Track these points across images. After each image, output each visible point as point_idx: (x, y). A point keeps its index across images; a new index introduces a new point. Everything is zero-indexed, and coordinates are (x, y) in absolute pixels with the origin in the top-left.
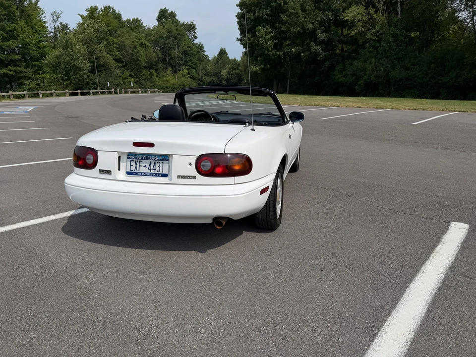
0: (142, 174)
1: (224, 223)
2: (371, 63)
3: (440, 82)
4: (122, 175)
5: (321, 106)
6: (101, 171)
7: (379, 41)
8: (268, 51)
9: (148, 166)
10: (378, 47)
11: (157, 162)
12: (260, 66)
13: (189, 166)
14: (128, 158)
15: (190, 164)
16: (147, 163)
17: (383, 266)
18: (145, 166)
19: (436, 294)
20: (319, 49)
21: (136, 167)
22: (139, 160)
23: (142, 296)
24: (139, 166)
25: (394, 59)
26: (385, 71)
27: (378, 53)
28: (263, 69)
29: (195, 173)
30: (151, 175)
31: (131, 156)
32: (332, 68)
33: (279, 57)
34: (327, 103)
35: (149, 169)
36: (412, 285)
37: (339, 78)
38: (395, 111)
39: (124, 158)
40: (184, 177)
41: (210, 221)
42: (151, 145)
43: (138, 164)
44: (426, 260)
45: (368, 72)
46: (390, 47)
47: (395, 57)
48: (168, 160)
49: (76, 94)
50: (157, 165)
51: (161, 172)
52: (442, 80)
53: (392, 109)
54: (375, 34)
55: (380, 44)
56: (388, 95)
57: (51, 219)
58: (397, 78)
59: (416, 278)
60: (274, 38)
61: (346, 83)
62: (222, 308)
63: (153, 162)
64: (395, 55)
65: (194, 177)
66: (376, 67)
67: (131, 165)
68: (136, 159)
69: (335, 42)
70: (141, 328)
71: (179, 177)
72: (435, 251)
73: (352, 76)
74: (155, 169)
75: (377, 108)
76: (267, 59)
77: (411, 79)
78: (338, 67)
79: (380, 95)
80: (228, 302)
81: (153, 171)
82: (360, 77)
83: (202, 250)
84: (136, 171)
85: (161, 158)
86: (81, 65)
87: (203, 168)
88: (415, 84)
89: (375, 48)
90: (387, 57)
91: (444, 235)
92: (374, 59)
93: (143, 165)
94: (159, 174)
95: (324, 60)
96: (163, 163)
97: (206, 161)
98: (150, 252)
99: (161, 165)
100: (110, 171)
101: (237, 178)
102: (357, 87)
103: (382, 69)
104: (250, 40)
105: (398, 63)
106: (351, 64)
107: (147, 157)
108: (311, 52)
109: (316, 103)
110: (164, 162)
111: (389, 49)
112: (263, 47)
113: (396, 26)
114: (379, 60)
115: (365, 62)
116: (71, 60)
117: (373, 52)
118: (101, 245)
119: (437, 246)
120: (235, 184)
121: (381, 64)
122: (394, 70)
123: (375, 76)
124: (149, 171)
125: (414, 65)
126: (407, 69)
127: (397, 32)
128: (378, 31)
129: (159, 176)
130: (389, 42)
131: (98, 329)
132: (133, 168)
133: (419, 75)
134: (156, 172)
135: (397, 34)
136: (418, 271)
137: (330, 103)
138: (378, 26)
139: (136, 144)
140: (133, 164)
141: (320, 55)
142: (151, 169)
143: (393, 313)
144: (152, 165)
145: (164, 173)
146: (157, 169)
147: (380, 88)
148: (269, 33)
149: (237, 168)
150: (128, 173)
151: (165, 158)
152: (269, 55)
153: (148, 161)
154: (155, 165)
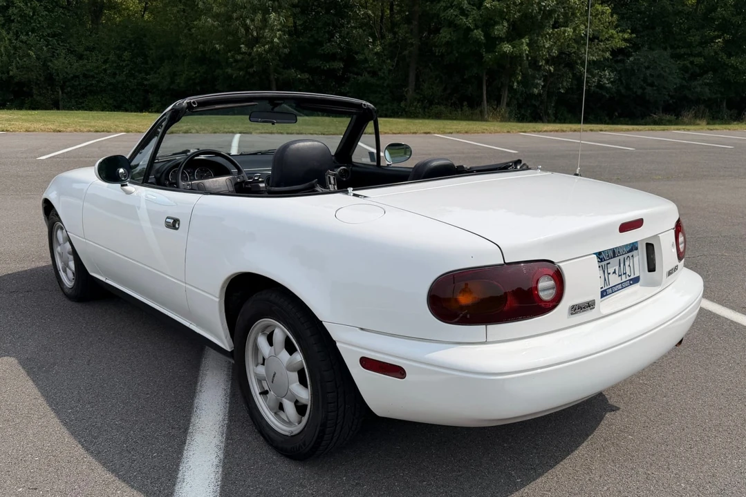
0: (613, 291)
3: (146, 83)
6: (577, 309)
9: (617, 271)
11: (626, 256)
18: (614, 272)
21: (605, 280)
24: (608, 275)
29: (677, 262)
30: (623, 286)
35: (619, 276)
42: (637, 224)
46: (34, 9)
47: (49, 31)
48: (637, 250)
50: (627, 263)
51: (633, 277)
52: (146, 80)
56: (56, 105)
58: (67, 73)
63: (622, 259)
64: (48, 27)
65: (677, 269)
66: (15, 48)
68: (601, 261)
74: (626, 273)
77: (93, 77)
81: (624, 279)
84: (606, 288)
85: (629, 248)
87: (680, 248)
88: (101, 84)
90: (33, 31)
93: (611, 271)
94: (630, 282)
96: (632, 256)
99: (631, 261)
100: (593, 301)
103: (31, 53)
107: (613, 252)
110: (635, 253)
111: (34, 15)
122: (53, 56)
124: (620, 281)
125: (88, 49)
126: (80, 57)
129: (631, 284)
132: (602, 283)
133: (105, 70)
134: (628, 278)
142: (621, 275)
144: (622, 265)
145: (635, 276)
146: (628, 273)
147: (35, 91)
151: (634, 245)
153: (616, 259)
154: (624, 264)
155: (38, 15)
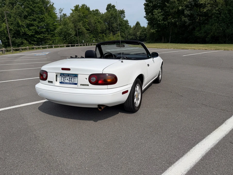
0: (66, 83)
1: (102, 108)
2: (215, 26)
4: (58, 83)
5: (185, 49)
6: (49, 82)
7: (220, 14)
8: (160, 21)
9: (68, 80)
10: (219, 17)
11: (72, 77)
12: (155, 29)
13: (86, 80)
14: (60, 75)
15: (86, 79)
16: (68, 78)
17: (185, 134)
18: (67, 79)
19: (209, 151)
20: (186, 19)
21: (64, 80)
22: (65, 77)
23: (59, 141)
24: (65, 79)
25: (228, 23)
26: (223, 30)
27: (219, 20)
28: (157, 31)
29: (88, 83)
30: (70, 84)
31: (62, 75)
32: (194, 29)
33: (165, 24)
34: (189, 48)
36: (197, 145)
37: (198, 34)
38: (226, 52)
39: (59, 76)
40: (83, 85)
41: (97, 107)
42: (69, 69)
43: (64, 78)
44: (212, 132)
45: (213, 31)
48: (77, 77)
49: (69, 46)
50: (72, 79)
51: (74, 82)
53: (224, 50)
54: (218, 10)
55: (220, 15)
57: (36, 103)
58: (230, 33)
59: (201, 142)
60: (162, 15)
61: (201, 37)
62: (93, 149)
63: (71, 77)
65: (88, 85)
66: (218, 28)
67: (61, 79)
68: (64, 76)
69: (195, 15)
70: (53, 156)
71: (81, 85)
72: (219, 128)
73: (204, 33)
74: (72, 81)
75: (216, 50)
76: (159, 26)
78: (197, 29)
79: (220, 43)
80: (97, 147)
81: (71, 82)
82: (209, 34)
83: (96, 121)
84: (64, 82)
85: (74, 76)
86: (71, 33)
87: (92, 81)
89: (218, 17)
90: (224, 22)
91: (228, 119)
92: (216, 24)
93: (66, 79)
94: (73, 83)
95: (189, 25)
97: (93, 77)
98: (72, 120)
99: (74, 79)
100: (52, 82)
101: (108, 86)
102: (206, 39)
103: (221, 29)
104: (150, 17)
105: (231, 25)
106: (204, 27)
107: (68, 75)
108: (182, 21)
109: (183, 47)
110: (76, 77)
111: (226, 18)
112: (156, 20)
113: (230, 5)
114: (220, 24)
115: (212, 25)
116: (67, 30)
117: (216, 20)
118: (52, 116)
119: (221, 125)
120: (108, 89)
121: (221, 26)
122: (228, 29)
123: (217, 33)
124: (69, 82)
127: (231, 8)
128: (219, 9)
129: (73, 84)
130: (226, 14)
131: (35, 154)
132: (62, 80)
134: (72, 82)
135: (230, 9)
136: (204, 138)
137: (190, 48)
138: (220, 6)
139: (63, 69)
140: (62, 78)
141: (187, 23)
142: (70, 81)
143: (180, 159)
144: (70, 79)
145: (75, 83)
146: (73, 81)
147: (220, 39)
148: (160, 13)
149: (109, 81)
150: (60, 83)
151: (76, 76)
152: (160, 24)
153: (69, 77)
154: (71, 79)
155: (227, 18)
